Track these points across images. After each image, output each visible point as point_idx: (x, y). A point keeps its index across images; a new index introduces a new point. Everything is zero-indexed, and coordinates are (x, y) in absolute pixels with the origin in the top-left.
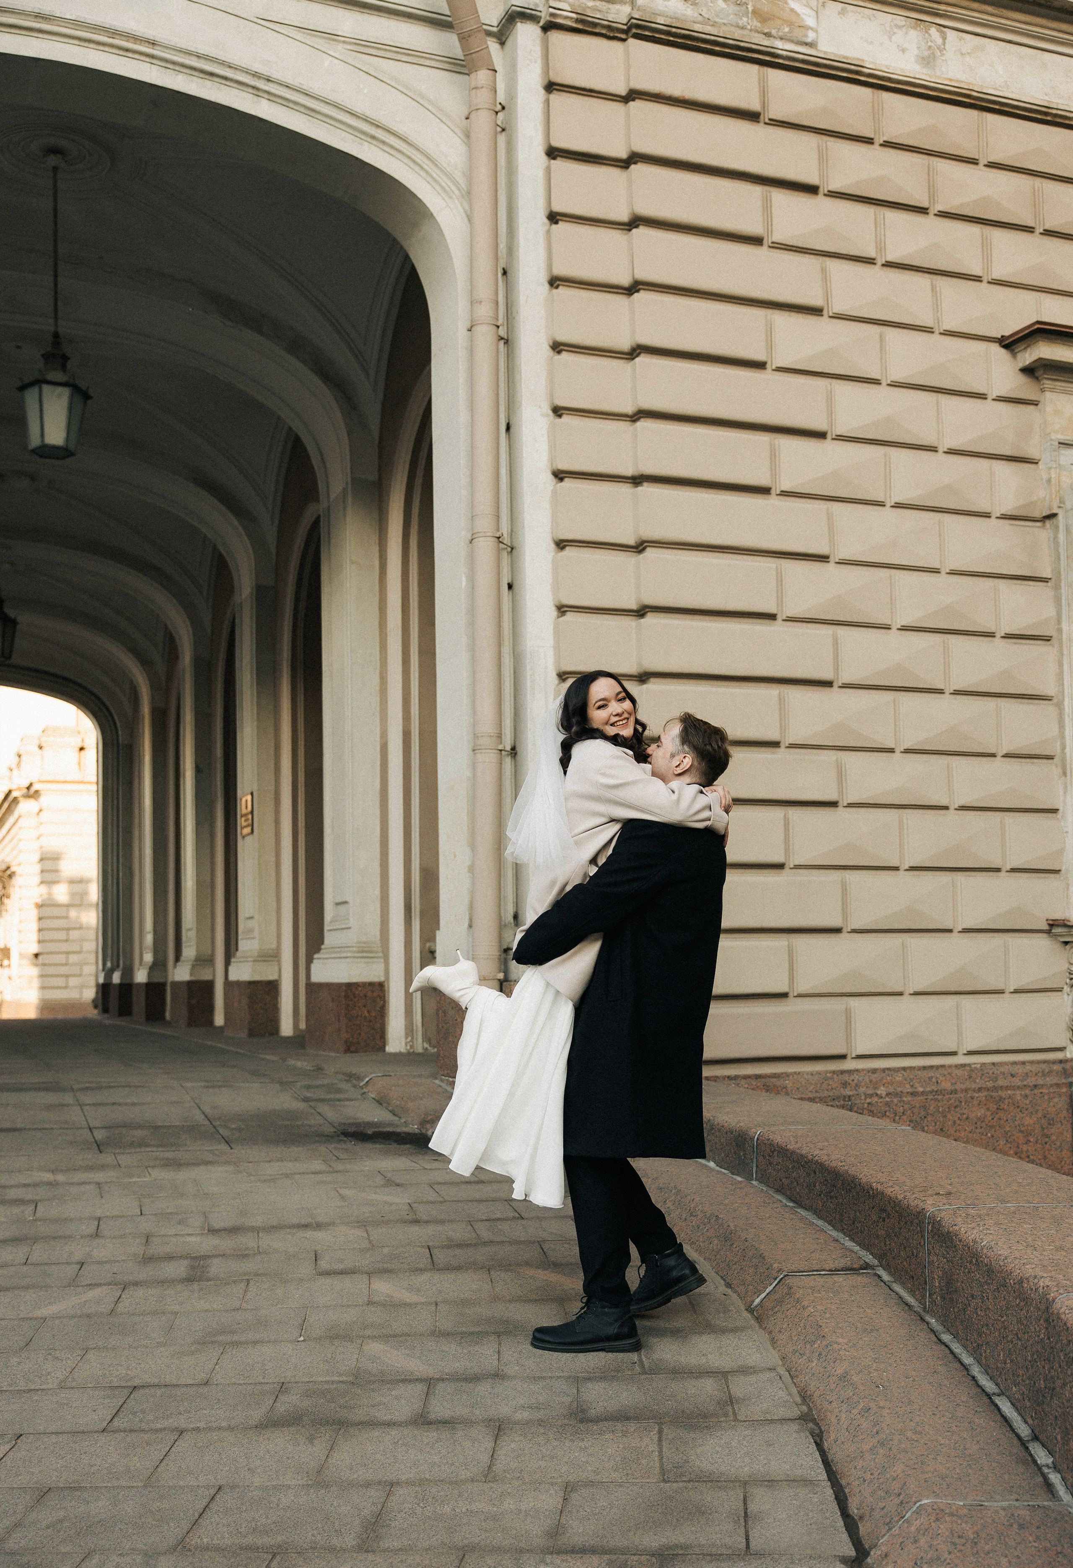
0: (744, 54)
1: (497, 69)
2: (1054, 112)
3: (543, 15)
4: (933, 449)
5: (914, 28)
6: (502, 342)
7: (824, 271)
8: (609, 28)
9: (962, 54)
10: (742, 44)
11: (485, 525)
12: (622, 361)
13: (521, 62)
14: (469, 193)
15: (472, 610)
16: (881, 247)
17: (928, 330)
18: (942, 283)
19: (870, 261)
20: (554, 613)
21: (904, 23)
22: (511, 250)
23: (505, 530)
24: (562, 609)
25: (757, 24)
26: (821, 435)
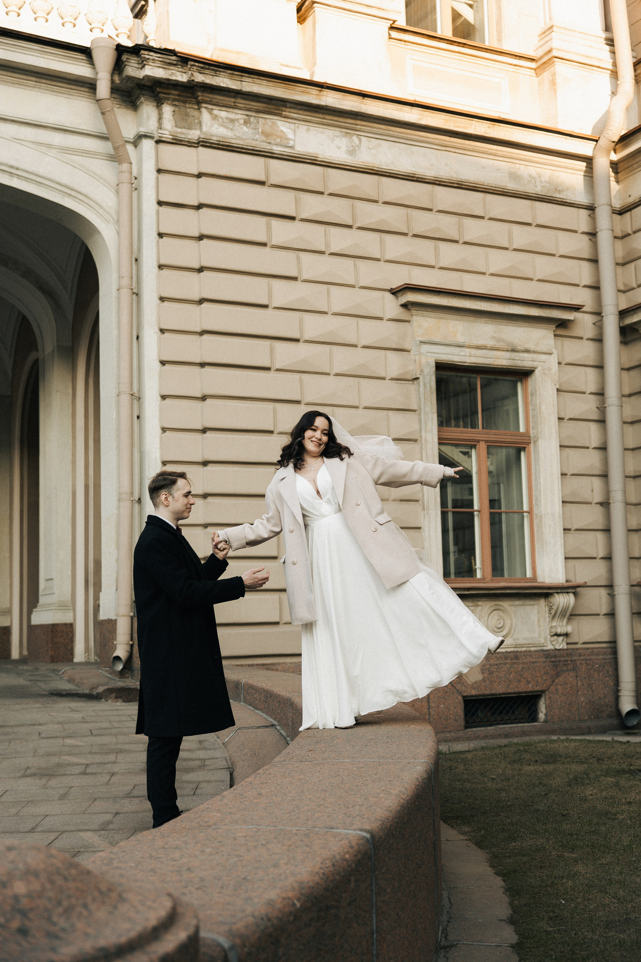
0: (257, 153)
1: (132, 161)
2: (417, 176)
3: (156, 136)
4: (355, 346)
5: (345, 137)
6: (135, 295)
7: (298, 258)
8: (189, 142)
9: (370, 149)
10: (256, 149)
11: (125, 388)
12: (195, 305)
13: (144, 158)
14: (118, 221)
15: (118, 430)
16: (327, 245)
17: (353, 286)
18: (359, 262)
19: (323, 253)
20: (160, 431)
21: (339, 135)
22: (139, 249)
23: (135, 390)
24: (164, 430)
25: (263, 138)
26: (297, 340)
